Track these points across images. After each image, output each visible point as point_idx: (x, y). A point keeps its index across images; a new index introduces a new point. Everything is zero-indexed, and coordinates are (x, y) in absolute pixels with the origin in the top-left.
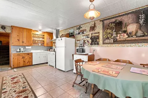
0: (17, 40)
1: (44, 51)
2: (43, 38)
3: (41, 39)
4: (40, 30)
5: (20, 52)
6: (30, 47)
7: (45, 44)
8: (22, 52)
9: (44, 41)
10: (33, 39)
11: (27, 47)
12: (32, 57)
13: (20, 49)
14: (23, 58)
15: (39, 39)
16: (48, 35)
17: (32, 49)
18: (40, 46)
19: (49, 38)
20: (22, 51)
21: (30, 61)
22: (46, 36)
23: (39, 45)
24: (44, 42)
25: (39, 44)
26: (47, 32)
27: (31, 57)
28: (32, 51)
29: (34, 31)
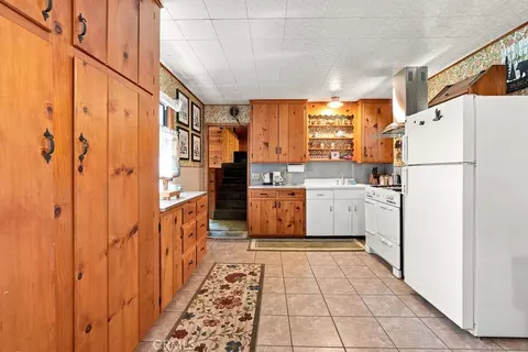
0: (263, 146)
1: (351, 183)
2: (350, 129)
3: (340, 134)
4: (334, 98)
5: (271, 184)
6: (300, 169)
7: (358, 155)
8: (277, 184)
9: (350, 141)
10: (310, 136)
11: (291, 169)
12: (304, 205)
13: (271, 175)
14: (277, 205)
15: (331, 136)
16: (372, 109)
17: (309, 175)
18: (334, 161)
19: (376, 126)
20: (278, 180)
21: (297, 219)
22: (361, 117)
23: (333, 158)
24: (352, 145)
25: (333, 153)
26: (364, 101)
27: (301, 207)
28: (308, 184)
29: (314, 104)
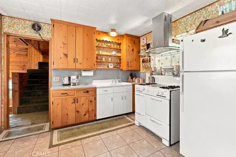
0: (62, 56)
1: (119, 82)
2: (119, 50)
3: (114, 53)
4: (113, 30)
5: (69, 84)
6: (91, 74)
8: (74, 84)
9: (119, 57)
10: (97, 53)
11: (84, 74)
12: (95, 99)
13: (69, 78)
14: (75, 101)
15: (108, 54)
16: (131, 40)
17: (95, 77)
18: (111, 69)
19: (133, 50)
20: (74, 82)
21: (90, 109)
22: (125, 44)
23: (110, 67)
24: (120, 60)
25: (110, 64)
26: (128, 35)
27: (93, 100)
28: (96, 83)
29: (100, 33)
